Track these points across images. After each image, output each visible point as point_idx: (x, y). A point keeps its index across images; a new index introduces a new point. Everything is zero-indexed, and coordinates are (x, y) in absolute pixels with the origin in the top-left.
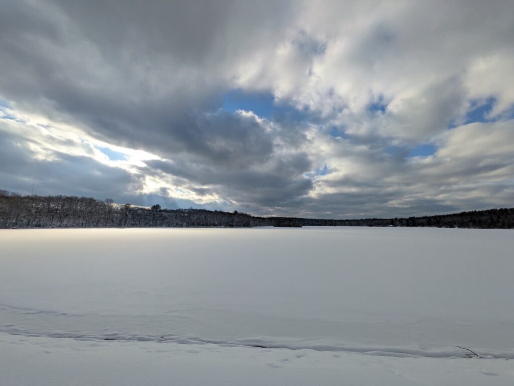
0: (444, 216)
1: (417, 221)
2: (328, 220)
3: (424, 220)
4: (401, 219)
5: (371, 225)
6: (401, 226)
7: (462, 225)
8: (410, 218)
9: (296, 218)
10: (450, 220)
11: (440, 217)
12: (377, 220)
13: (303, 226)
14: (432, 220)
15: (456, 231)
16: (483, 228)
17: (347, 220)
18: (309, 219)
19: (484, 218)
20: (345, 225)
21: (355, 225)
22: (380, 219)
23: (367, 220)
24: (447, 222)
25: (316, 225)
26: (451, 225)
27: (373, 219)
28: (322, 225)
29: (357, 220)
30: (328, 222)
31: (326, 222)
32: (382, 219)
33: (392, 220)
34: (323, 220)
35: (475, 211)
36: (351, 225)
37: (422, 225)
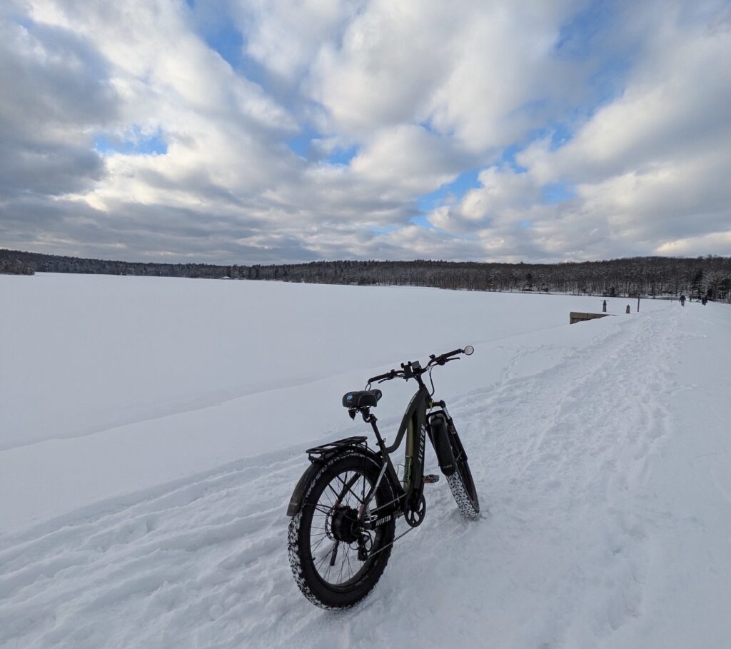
0: (293, 266)
1: (262, 272)
2: (109, 263)
3: (271, 271)
4: (242, 267)
5: (195, 276)
6: (240, 279)
7: (310, 279)
8: (254, 267)
9: (16, 252)
10: (298, 272)
11: (289, 266)
12: (207, 266)
13: (37, 273)
14: (281, 271)
15: (303, 286)
16: (327, 283)
17: (151, 265)
18: (59, 258)
19: (330, 271)
20: (147, 274)
21: (166, 275)
22: (211, 266)
23: (188, 266)
24: (295, 275)
25: (75, 271)
26: (297, 279)
27: (200, 265)
28: (92, 273)
29: (171, 265)
30: (107, 267)
31: (104, 266)
32: (215, 266)
33: (229, 267)
34: (96, 261)
35: (324, 262)
36: (158, 274)
37: (268, 277)
